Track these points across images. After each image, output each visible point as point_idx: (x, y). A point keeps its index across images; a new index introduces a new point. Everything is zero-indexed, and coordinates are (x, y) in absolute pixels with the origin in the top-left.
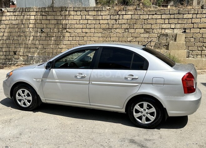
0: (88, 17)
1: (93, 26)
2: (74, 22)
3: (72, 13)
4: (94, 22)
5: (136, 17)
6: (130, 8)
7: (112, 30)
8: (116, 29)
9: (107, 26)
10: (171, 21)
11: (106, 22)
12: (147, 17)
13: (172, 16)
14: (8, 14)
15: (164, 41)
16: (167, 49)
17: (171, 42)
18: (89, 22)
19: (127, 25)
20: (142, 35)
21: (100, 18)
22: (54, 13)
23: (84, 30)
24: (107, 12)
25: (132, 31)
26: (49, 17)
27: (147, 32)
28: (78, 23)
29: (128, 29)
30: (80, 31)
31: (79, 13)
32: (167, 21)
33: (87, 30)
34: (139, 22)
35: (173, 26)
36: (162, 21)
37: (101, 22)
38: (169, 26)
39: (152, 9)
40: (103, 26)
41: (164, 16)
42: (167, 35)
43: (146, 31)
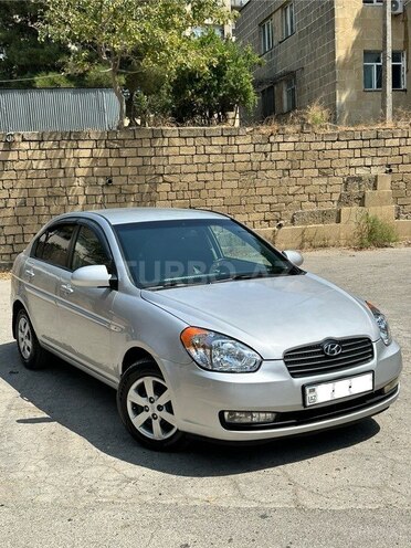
0: (209, 149)
1: (219, 167)
2: (180, 160)
3: (177, 142)
4: (222, 159)
5: (303, 146)
6: (289, 129)
7: (259, 174)
8: (265, 170)
9: (249, 167)
10: (365, 153)
11: (245, 157)
12: (322, 146)
13: (366, 144)
14: (25, 146)
15: (354, 190)
16: (362, 205)
17: (368, 191)
18: (213, 158)
19: (287, 162)
20: (315, 181)
21: (235, 149)
22: (136, 144)
23: (201, 177)
24: (248, 139)
25: (296, 173)
26: (124, 153)
27: (325, 175)
28: (189, 161)
29: (288, 170)
30: (193, 178)
31: (190, 142)
32: (357, 153)
33: (208, 177)
34: (309, 155)
35: (369, 162)
36: (348, 153)
37: (237, 157)
38: (361, 161)
39: (329, 131)
40: (241, 167)
41: (352, 144)
42: (359, 179)
43: (323, 173)
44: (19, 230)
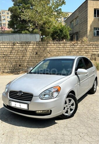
0: (60, 46)
1: (62, 51)
2: (53, 49)
3: (53, 45)
4: (63, 49)
5: (82, 46)
6: (79, 42)
8: (73, 52)
9: (69, 51)
10: (96, 48)
11: (68, 49)
12: (86, 46)
13: (97, 46)
14: (18, 44)
15: (93, 57)
16: (95, 60)
17: (97, 57)
18: (61, 49)
19: (78, 50)
20: (84, 55)
21: (66, 47)
22: (43, 45)
23: (58, 53)
24: (69, 44)
26: (40, 47)
27: (87, 53)
28: (55, 49)
29: (78, 52)
30: (56, 53)
31: (56, 45)
32: (95, 48)
33: (59, 53)
34: (83, 48)
35: (97, 50)
36: (93, 48)
37: (66, 49)
38: (95, 50)
39: (88, 43)
40: (67, 51)
41: (93, 46)
42: (95, 54)
43: (86, 53)
44: (16, 64)
